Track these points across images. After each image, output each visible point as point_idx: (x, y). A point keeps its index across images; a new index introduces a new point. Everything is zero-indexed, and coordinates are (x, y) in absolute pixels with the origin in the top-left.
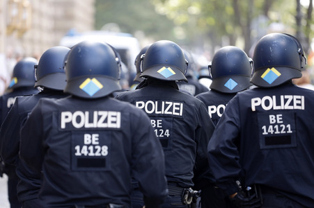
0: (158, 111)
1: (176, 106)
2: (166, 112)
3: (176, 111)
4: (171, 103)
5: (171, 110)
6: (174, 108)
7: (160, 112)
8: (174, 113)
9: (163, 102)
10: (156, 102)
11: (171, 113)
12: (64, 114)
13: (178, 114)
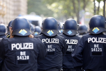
0: (50, 42)
1: (56, 40)
2: (53, 42)
3: (57, 42)
4: (54, 39)
5: (55, 41)
6: (56, 41)
7: (51, 42)
8: (56, 43)
9: (52, 39)
10: (49, 39)
11: (55, 42)
12: (12, 45)
13: (57, 43)
